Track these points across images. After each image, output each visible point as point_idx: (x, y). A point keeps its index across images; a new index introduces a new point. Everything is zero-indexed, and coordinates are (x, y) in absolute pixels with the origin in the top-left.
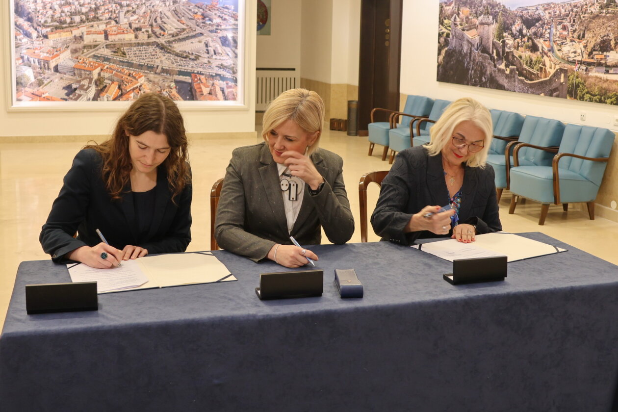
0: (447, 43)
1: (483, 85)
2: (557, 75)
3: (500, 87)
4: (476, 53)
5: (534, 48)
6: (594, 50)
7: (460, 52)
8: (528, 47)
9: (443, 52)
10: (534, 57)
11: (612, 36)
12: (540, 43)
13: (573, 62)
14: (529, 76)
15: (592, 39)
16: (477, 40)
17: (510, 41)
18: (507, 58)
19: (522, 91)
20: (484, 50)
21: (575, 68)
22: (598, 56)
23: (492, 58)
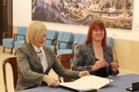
0: (36, 4)
1: (54, 22)
2: (88, 17)
3: (62, 22)
4: (50, 9)
5: (77, 7)
6: (103, 7)
7: (43, 8)
8: (74, 6)
9: (34, 8)
10: (77, 10)
11: (111, 2)
12: (80, 4)
13: (95, 12)
14: (75, 18)
15: (102, 3)
16: (51, 3)
17: (66, 4)
18: (65, 11)
19: (73, 24)
20: (54, 7)
21: (96, 14)
22: (105, 9)
23: (58, 11)
